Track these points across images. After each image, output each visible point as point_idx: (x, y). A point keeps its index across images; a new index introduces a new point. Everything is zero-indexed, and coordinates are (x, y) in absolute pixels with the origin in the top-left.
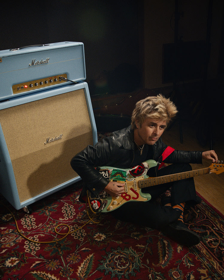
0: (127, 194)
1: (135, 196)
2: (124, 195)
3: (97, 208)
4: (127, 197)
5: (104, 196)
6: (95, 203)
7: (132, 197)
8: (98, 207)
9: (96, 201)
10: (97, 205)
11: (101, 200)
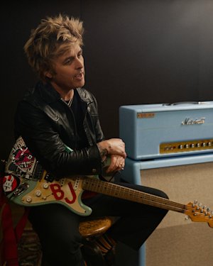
0: (62, 189)
1: (71, 199)
2: (56, 188)
3: (8, 190)
4: (59, 194)
5: (27, 177)
6: (9, 180)
7: (65, 197)
8: (10, 190)
9: (12, 177)
10: (11, 184)
11: (21, 180)
